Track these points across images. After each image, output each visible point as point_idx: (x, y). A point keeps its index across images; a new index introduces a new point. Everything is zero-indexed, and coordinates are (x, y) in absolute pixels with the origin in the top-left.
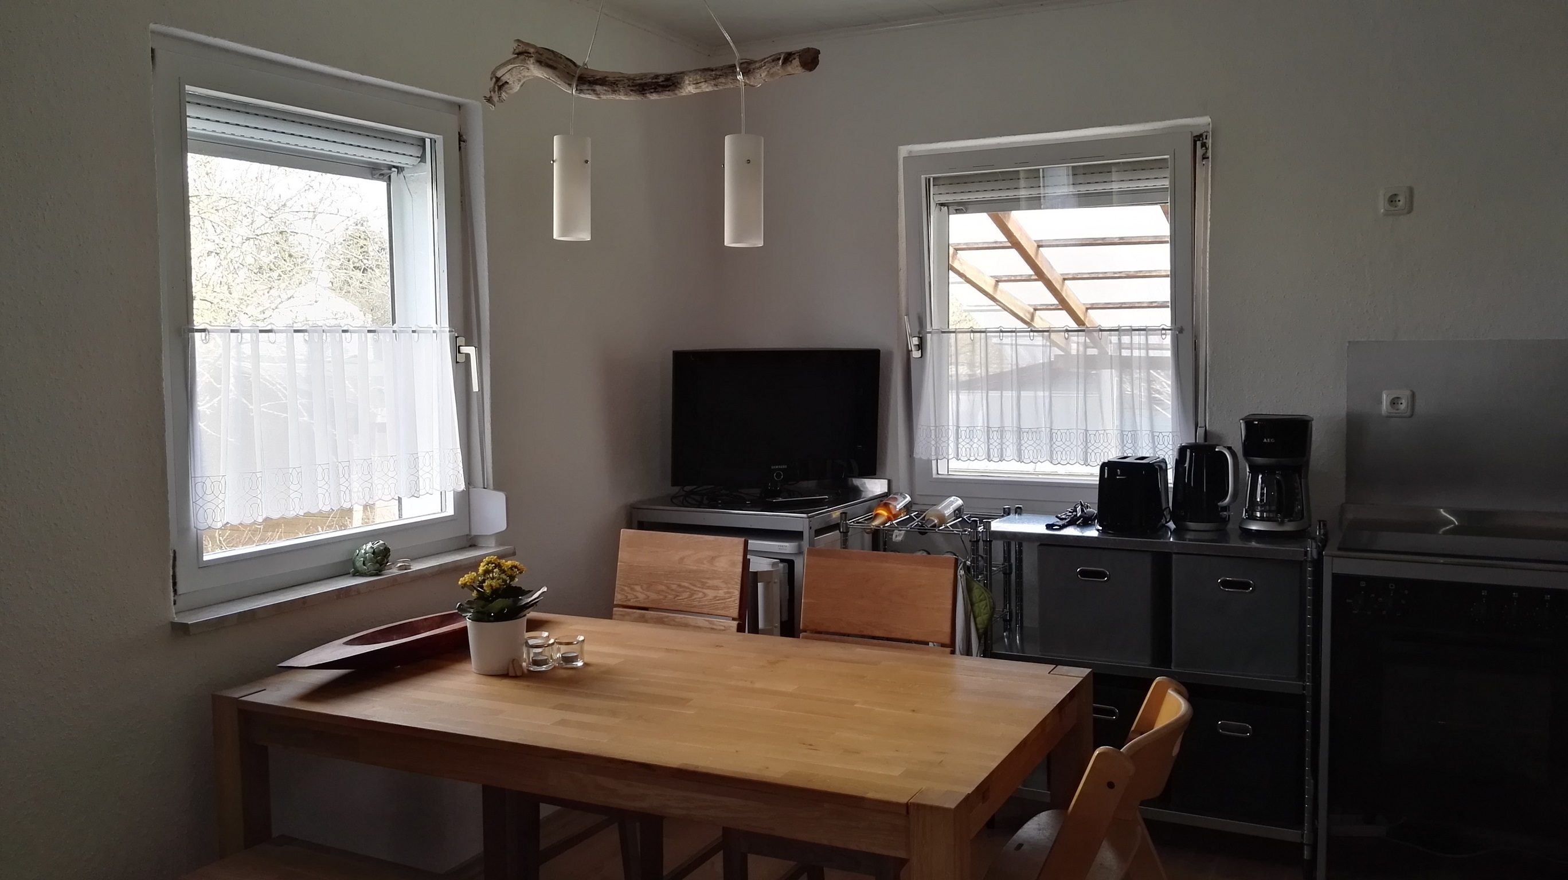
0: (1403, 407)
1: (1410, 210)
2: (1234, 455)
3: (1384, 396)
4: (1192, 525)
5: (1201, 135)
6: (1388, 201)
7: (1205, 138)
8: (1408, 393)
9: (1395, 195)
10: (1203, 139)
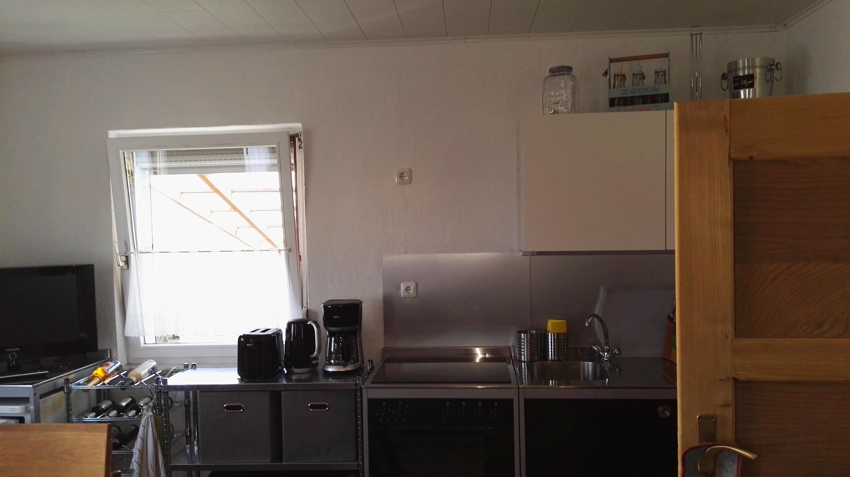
0: (411, 292)
1: (410, 182)
2: (318, 326)
3: (402, 285)
4: (296, 370)
5: (298, 134)
6: (399, 176)
7: (300, 136)
8: (414, 284)
9: (403, 173)
10: (299, 136)
